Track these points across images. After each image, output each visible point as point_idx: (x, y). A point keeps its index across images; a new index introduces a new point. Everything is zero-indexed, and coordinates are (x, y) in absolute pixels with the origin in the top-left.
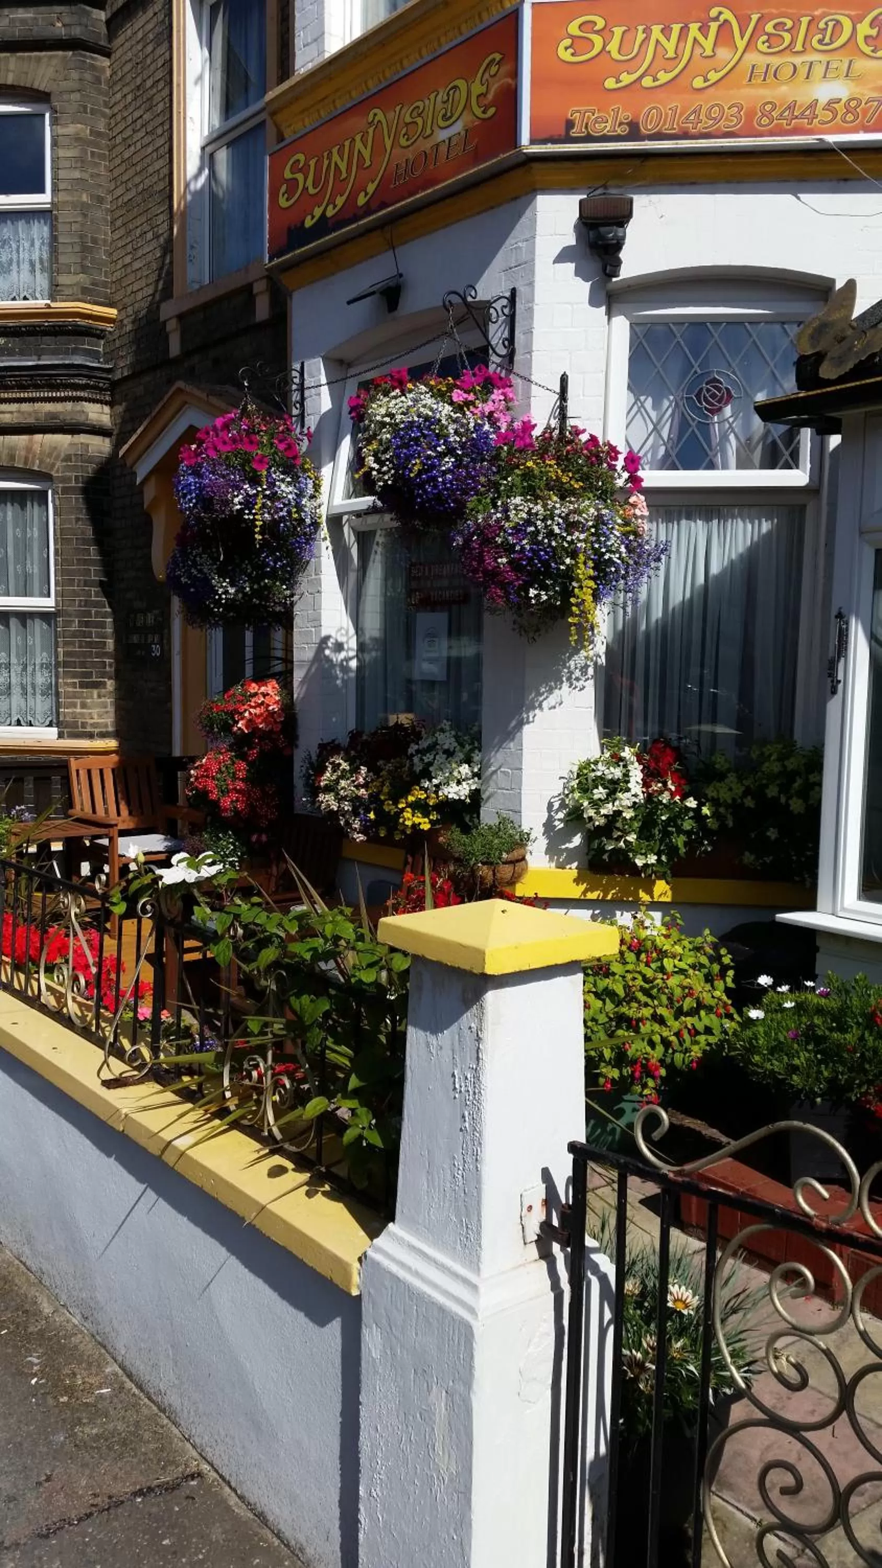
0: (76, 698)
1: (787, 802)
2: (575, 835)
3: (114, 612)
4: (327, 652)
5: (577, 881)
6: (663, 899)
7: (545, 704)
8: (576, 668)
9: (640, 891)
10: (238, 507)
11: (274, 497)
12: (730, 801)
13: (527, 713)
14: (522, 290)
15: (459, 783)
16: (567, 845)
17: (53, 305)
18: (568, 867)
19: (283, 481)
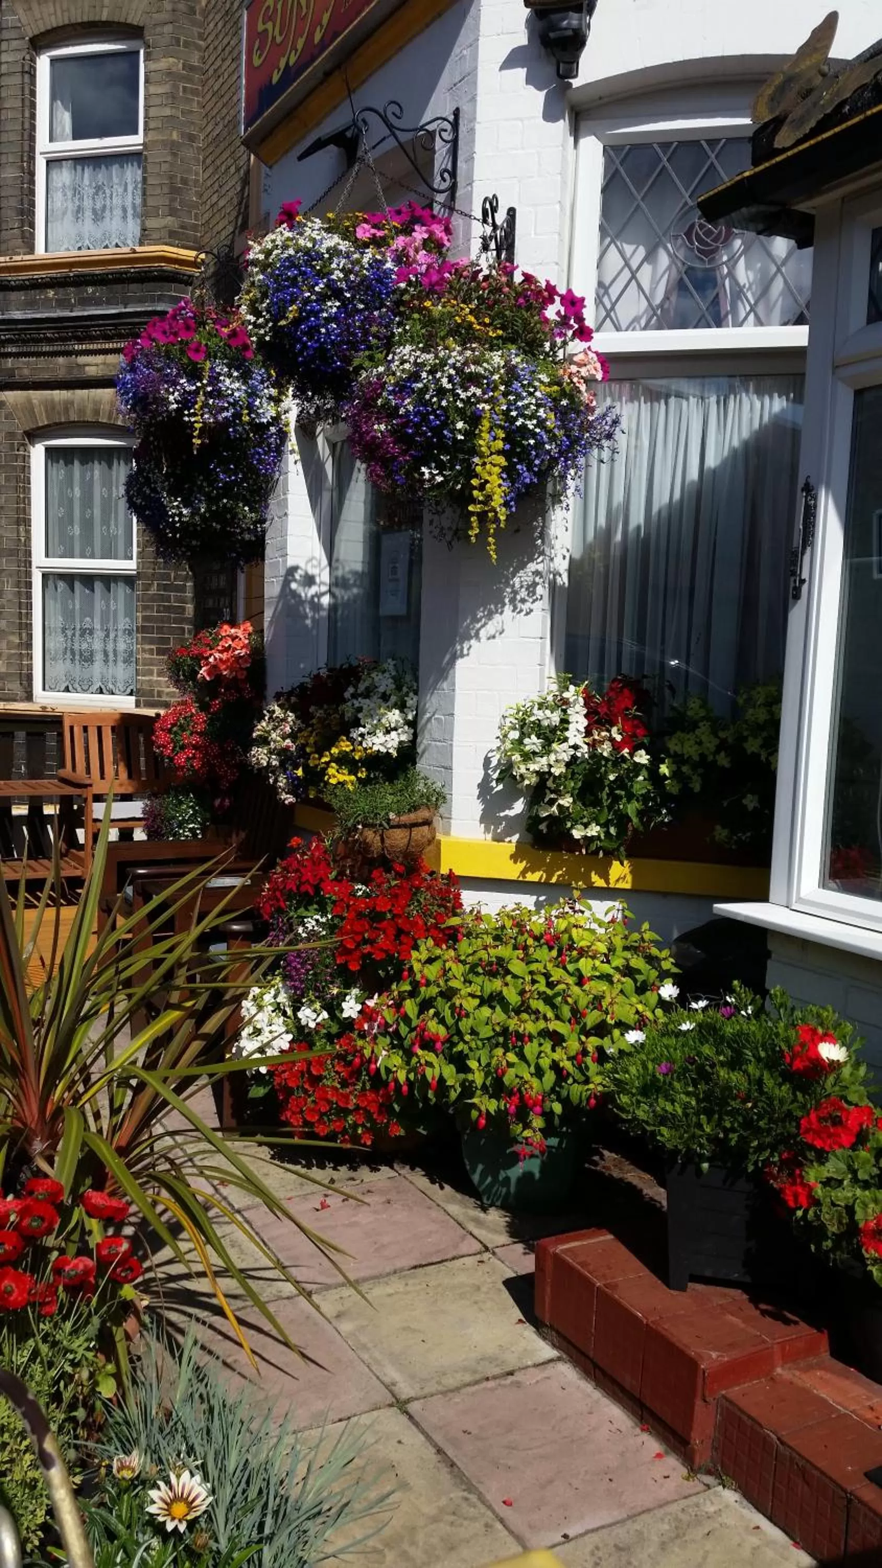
0: (152, 665)
1: (767, 759)
2: (517, 799)
3: (195, 575)
4: (294, 586)
5: (515, 857)
6: (621, 885)
7: (482, 633)
8: (522, 587)
9: (593, 874)
10: (175, 406)
11: (218, 394)
12: (696, 758)
13: (461, 643)
14: (465, 108)
15: (388, 732)
16: (507, 812)
17: (138, 249)
18: (508, 839)
19: (230, 376)
